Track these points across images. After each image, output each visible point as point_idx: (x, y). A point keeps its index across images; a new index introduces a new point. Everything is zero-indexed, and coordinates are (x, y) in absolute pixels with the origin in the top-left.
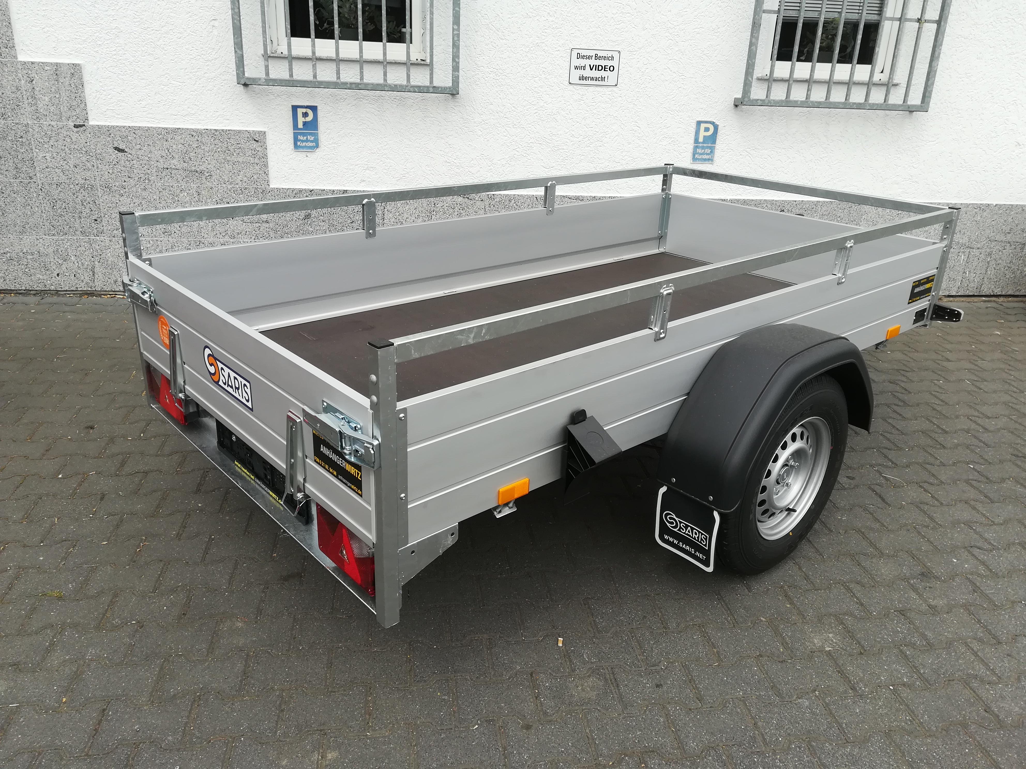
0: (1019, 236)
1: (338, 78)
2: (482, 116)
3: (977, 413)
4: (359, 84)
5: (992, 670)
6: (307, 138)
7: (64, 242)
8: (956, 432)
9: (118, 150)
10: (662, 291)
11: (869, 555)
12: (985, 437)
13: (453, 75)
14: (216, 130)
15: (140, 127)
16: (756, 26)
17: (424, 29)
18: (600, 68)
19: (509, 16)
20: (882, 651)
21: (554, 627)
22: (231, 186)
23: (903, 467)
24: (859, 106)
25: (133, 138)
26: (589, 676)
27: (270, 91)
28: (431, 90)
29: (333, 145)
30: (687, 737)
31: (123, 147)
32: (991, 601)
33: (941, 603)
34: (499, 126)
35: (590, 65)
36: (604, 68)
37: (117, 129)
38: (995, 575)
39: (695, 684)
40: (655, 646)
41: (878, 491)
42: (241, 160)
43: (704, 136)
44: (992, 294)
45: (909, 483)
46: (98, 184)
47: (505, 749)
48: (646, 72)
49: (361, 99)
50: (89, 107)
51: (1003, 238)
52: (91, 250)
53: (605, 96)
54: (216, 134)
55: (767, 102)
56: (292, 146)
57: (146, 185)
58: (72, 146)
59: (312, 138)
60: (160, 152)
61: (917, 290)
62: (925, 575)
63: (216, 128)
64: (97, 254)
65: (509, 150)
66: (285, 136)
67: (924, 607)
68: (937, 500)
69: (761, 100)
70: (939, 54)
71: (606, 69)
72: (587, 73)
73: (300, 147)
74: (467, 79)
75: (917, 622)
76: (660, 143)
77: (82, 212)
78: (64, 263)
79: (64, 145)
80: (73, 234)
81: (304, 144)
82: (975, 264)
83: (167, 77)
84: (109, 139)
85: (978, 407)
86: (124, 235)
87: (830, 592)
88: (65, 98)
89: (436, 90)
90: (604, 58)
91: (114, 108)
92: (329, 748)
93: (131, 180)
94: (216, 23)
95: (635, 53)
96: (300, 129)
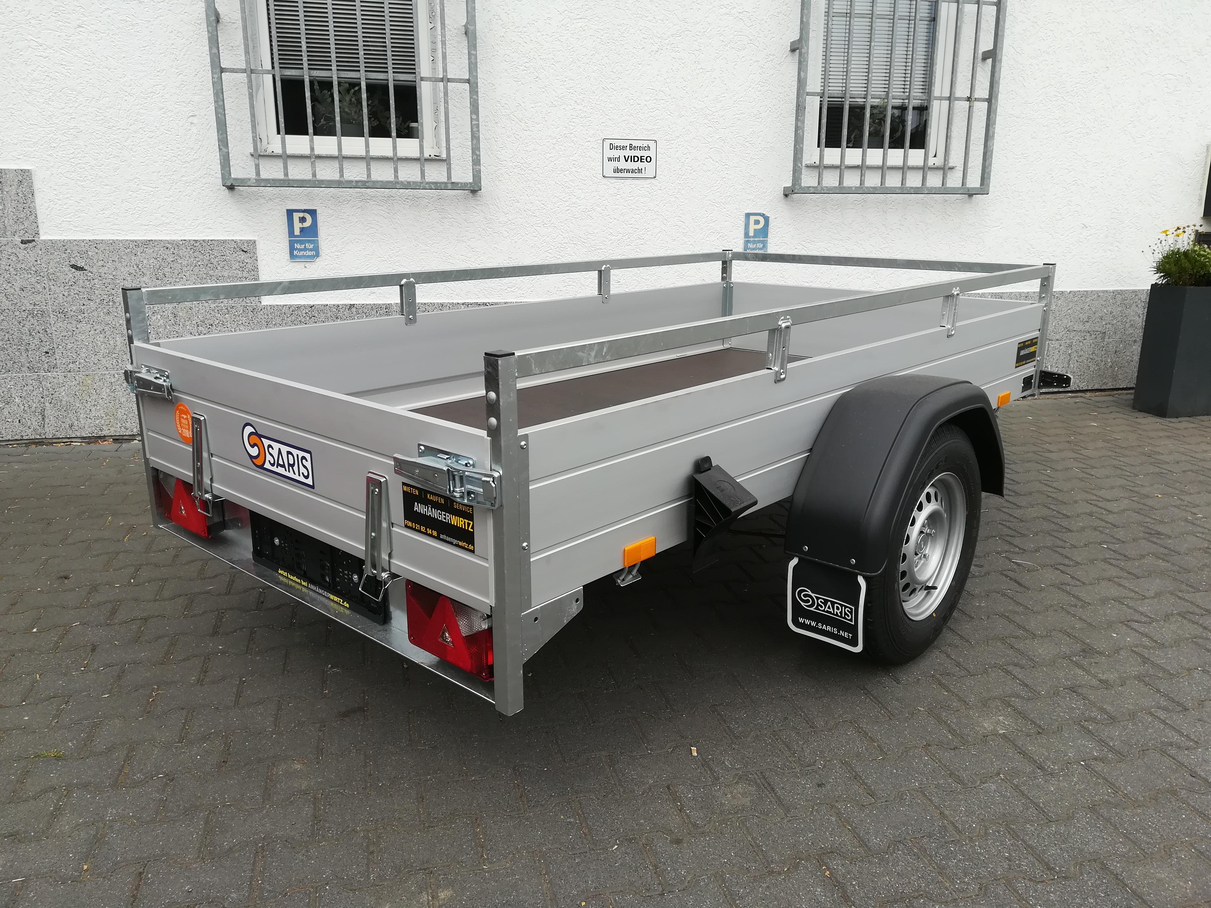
0: (1098, 324)
1: (342, 175)
2: (507, 215)
3: (1095, 497)
4: (366, 182)
5: (1187, 736)
6: (305, 246)
7: (6, 381)
8: (1078, 516)
9: (75, 269)
10: (780, 323)
11: (1020, 638)
12: (1110, 518)
13: (473, 169)
14: (196, 241)
15: (102, 240)
16: (800, 109)
17: (437, 121)
18: (636, 159)
19: (533, 106)
20: (1062, 729)
21: (683, 737)
22: (214, 305)
23: (1032, 552)
24: (916, 191)
25: (94, 253)
26: (737, 783)
27: (261, 194)
28: (450, 186)
29: (336, 254)
30: (868, 833)
31: (81, 264)
32: (1164, 670)
33: (1112, 676)
34: (528, 226)
35: (625, 156)
36: (641, 159)
37: (74, 243)
38: (1162, 646)
39: (861, 779)
40: (805, 746)
41: (1012, 577)
42: (226, 274)
43: (755, 230)
44: (1078, 389)
45: (1043, 566)
46: (50, 310)
47: (656, 867)
48: (687, 162)
49: (368, 201)
50: (40, 220)
51: (1081, 327)
52: (41, 389)
53: (643, 189)
54: (196, 246)
55: (819, 189)
56: (288, 256)
57: (110, 308)
58: (19, 266)
59: (312, 246)
60: (127, 269)
61: (1023, 353)
62: (1087, 651)
63: (196, 238)
64: (48, 393)
65: (540, 252)
66: (278, 244)
67: (1095, 682)
68: (1078, 580)
69: (813, 187)
70: (994, 133)
71: (642, 160)
72: (622, 165)
73: (297, 256)
74: (488, 175)
75: (1092, 697)
76: (708, 239)
77: (29, 344)
78: (7, 406)
79: (8, 264)
80: (18, 370)
81: (301, 253)
82: (1056, 357)
83: (136, 182)
84: (64, 255)
85: (1094, 492)
86: (128, 315)
87: (987, 676)
88: (10, 209)
89: (455, 186)
90: (640, 148)
91: (71, 220)
92: (439, 886)
93: (91, 303)
94: (195, 120)
95: (672, 142)
96: (297, 236)
